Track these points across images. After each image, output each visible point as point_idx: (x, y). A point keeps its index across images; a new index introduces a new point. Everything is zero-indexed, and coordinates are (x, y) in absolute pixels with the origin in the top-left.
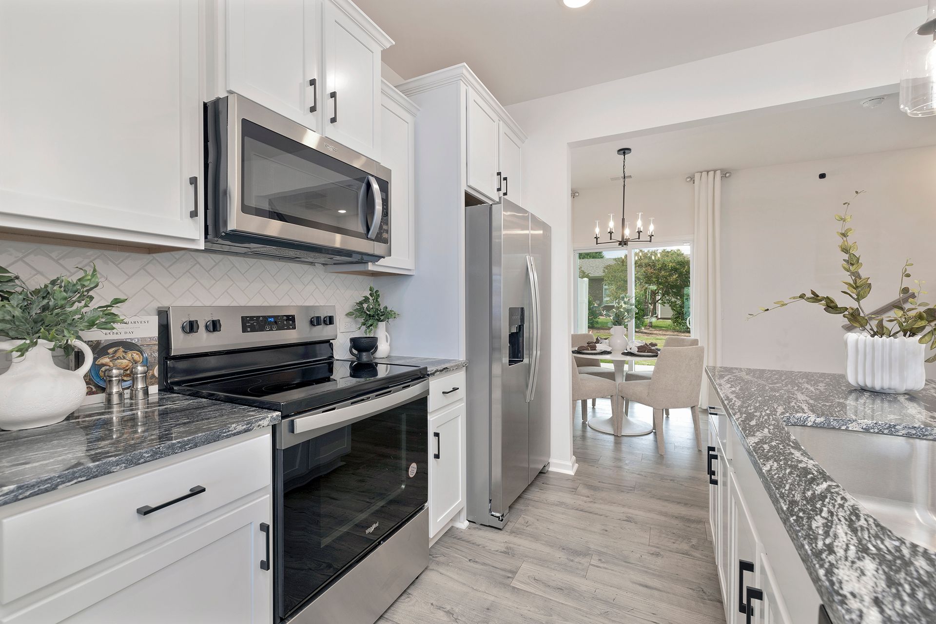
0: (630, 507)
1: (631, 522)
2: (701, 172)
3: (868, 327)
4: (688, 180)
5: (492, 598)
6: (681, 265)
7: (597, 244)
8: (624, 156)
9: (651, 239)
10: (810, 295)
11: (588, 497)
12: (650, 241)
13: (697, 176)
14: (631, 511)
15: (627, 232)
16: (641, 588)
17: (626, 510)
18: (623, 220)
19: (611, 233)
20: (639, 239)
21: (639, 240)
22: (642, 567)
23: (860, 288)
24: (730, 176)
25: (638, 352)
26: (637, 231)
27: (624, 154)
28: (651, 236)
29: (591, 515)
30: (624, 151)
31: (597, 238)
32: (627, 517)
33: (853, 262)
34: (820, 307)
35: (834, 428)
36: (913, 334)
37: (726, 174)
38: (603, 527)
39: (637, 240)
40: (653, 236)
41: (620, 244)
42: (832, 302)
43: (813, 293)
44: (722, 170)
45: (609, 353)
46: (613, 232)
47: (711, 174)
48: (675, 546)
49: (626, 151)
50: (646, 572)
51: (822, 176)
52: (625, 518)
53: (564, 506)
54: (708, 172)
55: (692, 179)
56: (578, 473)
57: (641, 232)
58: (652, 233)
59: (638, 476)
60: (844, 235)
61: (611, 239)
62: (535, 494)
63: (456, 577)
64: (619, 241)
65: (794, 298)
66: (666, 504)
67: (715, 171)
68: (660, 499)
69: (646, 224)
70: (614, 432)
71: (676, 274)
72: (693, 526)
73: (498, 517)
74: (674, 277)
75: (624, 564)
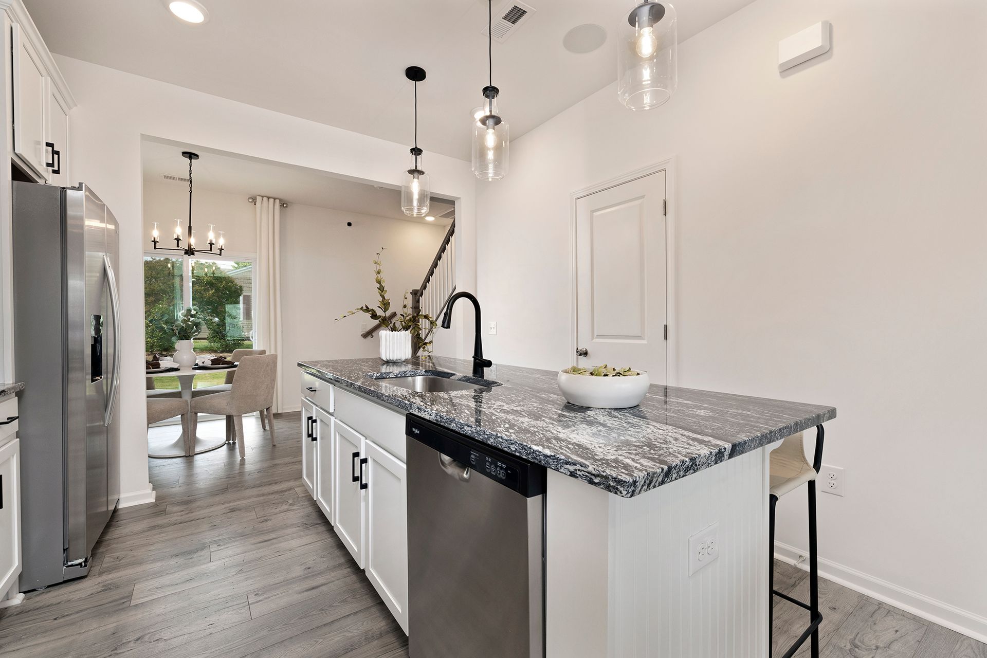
0: (229, 502)
1: (235, 511)
2: (263, 197)
3: (389, 327)
4: (250, 200)
5: (114, 625)
6: (217, 280)
7: (155, 248)
8: (191, 160)
9: (221, 253)
10: (365, 308)
11: (183, 511)
12: (220, 255)
13: (259, 199)
14: (231, 504)
15: (193, 241)
16: (262, 544)
17: (226, 505)
18: (190, 228)
19: (178, 240)
20: (211, 250)
21: (211, 252)
22: (257, 532)
23: (385, 305)
24: (286, 207)
25: (211, 365)
26: (208, 242)
27: (191, 158)
28: (221, 250)
29: (192, 522)
30: (191, 156)
31: (155, 242)
32: (229, 509)
33: (381, 289)
34: (369, 315)
35: (384, 378)
36: (407, 330)
37: (284, 204)
38: (210, 525)
39: (209, 252)
40: (223, 249)
41: (186, 253)
42: (375, 312)
43: (366, 306)
44: (280, 200)
45: (177, 370)
46: (180, 240)
47: (271, 200)
48: (278, 510)
49: (193, 156)
50: (262, 534)
51: (349, 224)
52: (228, 511)
53: (157, 528)
54: (269, 198)
55: (254, 200)
56: (157, 498)
57: (214, 244)
58: (222, 246)
59: (227, 479)
60: (379, 273)
61: (178, 246)
62: (115, 533)
63: (44, 640)
64: (186, 250)
65: (358, 309)
66: (260, 488)
67: (275, 199)
68: (254, 487)
69: (217, 237)
70: (186, 453)
71: (212, 290)
72: (286, 493)
73: (80, 564)
74: (210, 292)
75: (242, 538)
